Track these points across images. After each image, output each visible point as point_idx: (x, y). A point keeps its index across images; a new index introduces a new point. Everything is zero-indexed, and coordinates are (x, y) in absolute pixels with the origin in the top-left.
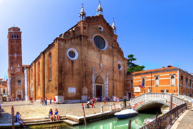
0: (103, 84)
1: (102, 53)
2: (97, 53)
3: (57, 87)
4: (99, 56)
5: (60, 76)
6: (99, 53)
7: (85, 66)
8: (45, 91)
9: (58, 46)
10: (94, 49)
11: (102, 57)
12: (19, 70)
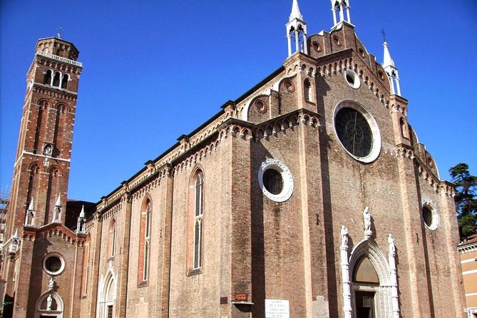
0: (377, 284)
1: (365, 173)
2: (351, 172)
3: (230, 299)
4: (358, 184)
5: (240, 257)
6: (357, 173)
7: (318, 224)
8: (172, 308)
9: (233, 152)
10: (342, 159)
11: (369, 188)
12: (57, 218)
